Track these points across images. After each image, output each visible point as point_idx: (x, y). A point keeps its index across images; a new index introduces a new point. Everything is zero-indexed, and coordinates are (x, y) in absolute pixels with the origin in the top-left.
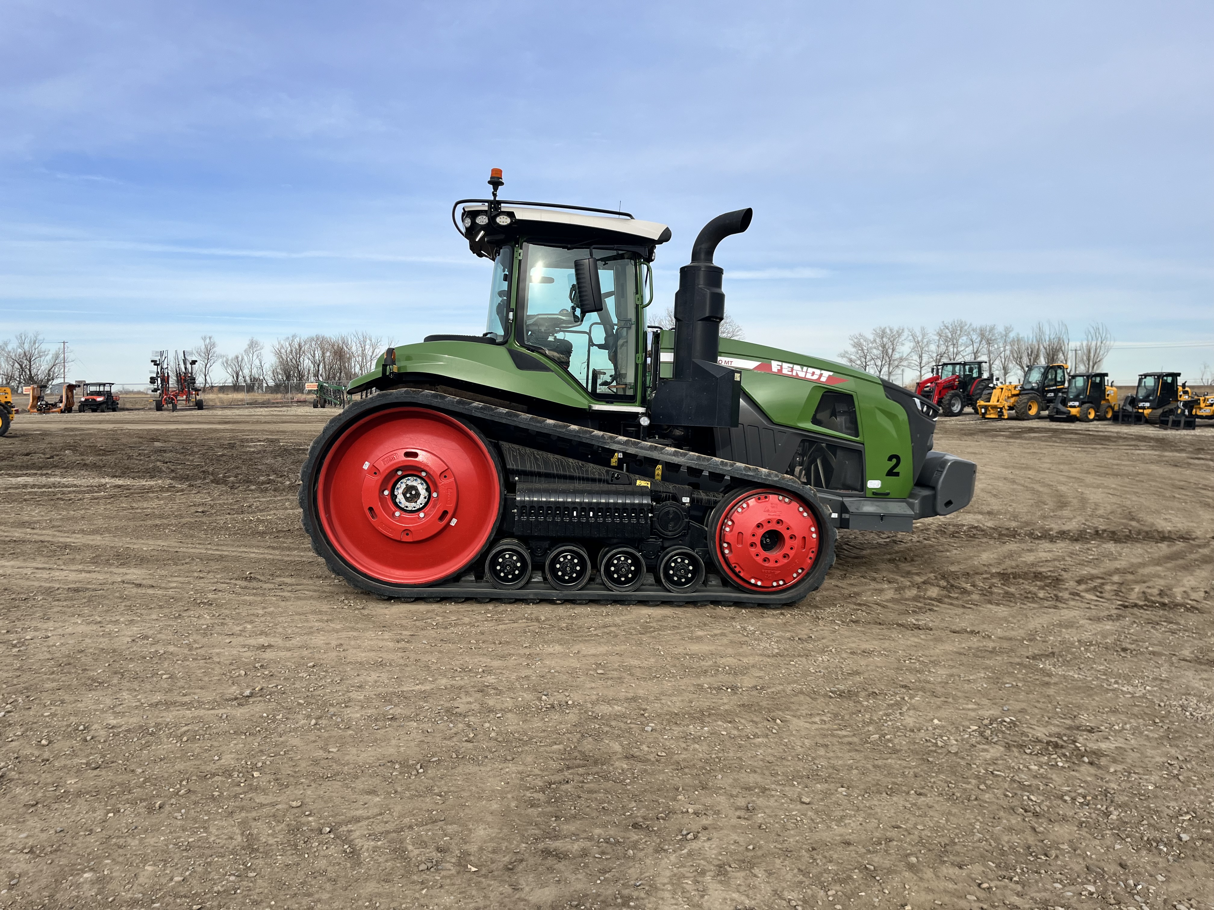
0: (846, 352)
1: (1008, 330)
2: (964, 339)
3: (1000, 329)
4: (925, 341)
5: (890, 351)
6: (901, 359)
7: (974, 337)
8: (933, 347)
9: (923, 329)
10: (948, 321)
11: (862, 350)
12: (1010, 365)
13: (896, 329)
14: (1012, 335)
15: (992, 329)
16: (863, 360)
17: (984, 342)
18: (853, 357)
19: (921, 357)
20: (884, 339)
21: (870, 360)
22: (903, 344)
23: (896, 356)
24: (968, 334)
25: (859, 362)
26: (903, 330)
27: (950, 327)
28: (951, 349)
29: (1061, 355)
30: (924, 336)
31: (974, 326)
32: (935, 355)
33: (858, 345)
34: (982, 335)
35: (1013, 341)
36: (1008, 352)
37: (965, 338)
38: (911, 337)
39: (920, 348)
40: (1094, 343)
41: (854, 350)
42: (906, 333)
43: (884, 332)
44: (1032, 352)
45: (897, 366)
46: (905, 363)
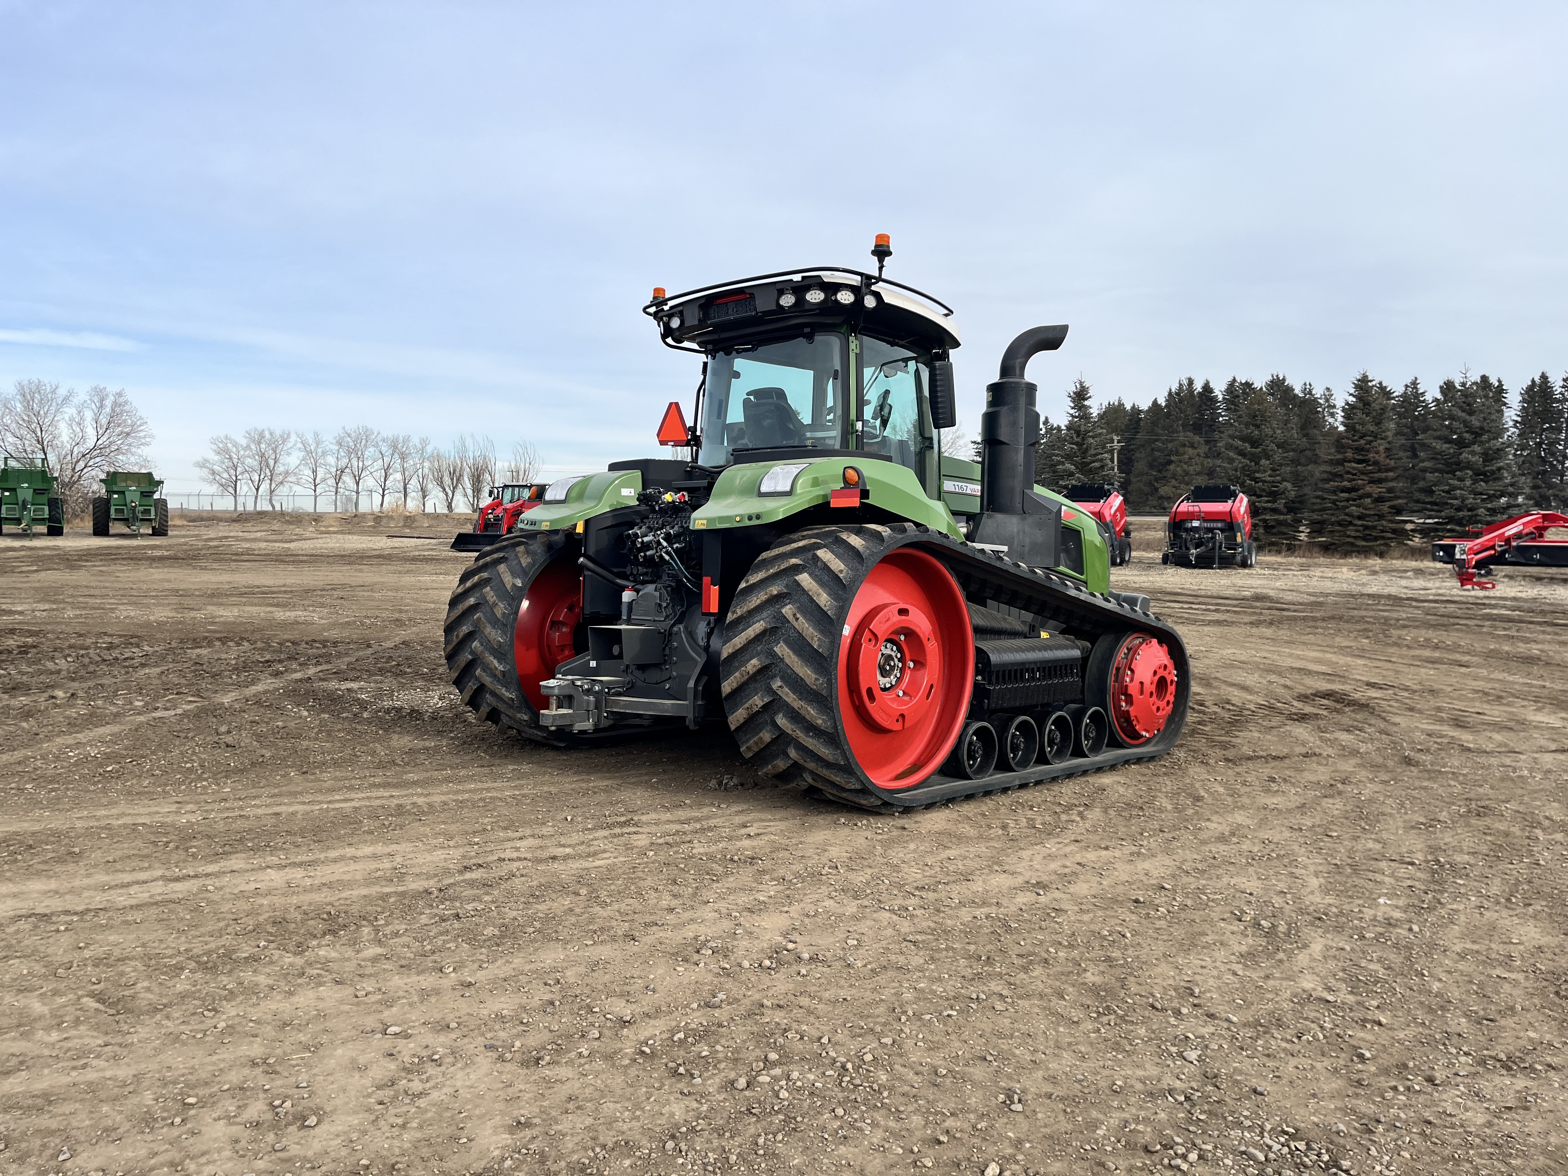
0: (206, 461)
1: (424, 442)
2: (370, 451)
3: (415, 441)
4: (320, 450)
5: (271, 463)
6: (287, 473)
7: (384, 449)
8: (331, 460)
9: (316, 435)
10: (351, 427)
11: (231, 458)
12: (430, 486)
13: (278, 433)
14: (429, 449)
15: (407, 440)
16: (232, 472)
17: (396, 455)
18: (216, 468)
19: (314, 472)
20: (263, 446)
21: (242, 473)
22: (289, 454)
23: (280, 469)
24: (376, 445)
25: (225, 475)
26: (289, 435)
27: (353, 435)
28: (354, 462)
29: (487, 476)
30: (318, 444)
31: (384, 434)
32: (333, 470)
33: (223, 451)
34: (394, 447)
35: (432, 455)
36: (426, 471)
37: (372, 449)
38: (300, 445)
39: (314, 460)
40: (522, 466)
41: (217, 458)
42: (293, 438)
43: (262, 435)
44: (454, 471)
45: (281, 483)
46: (291, 479)
